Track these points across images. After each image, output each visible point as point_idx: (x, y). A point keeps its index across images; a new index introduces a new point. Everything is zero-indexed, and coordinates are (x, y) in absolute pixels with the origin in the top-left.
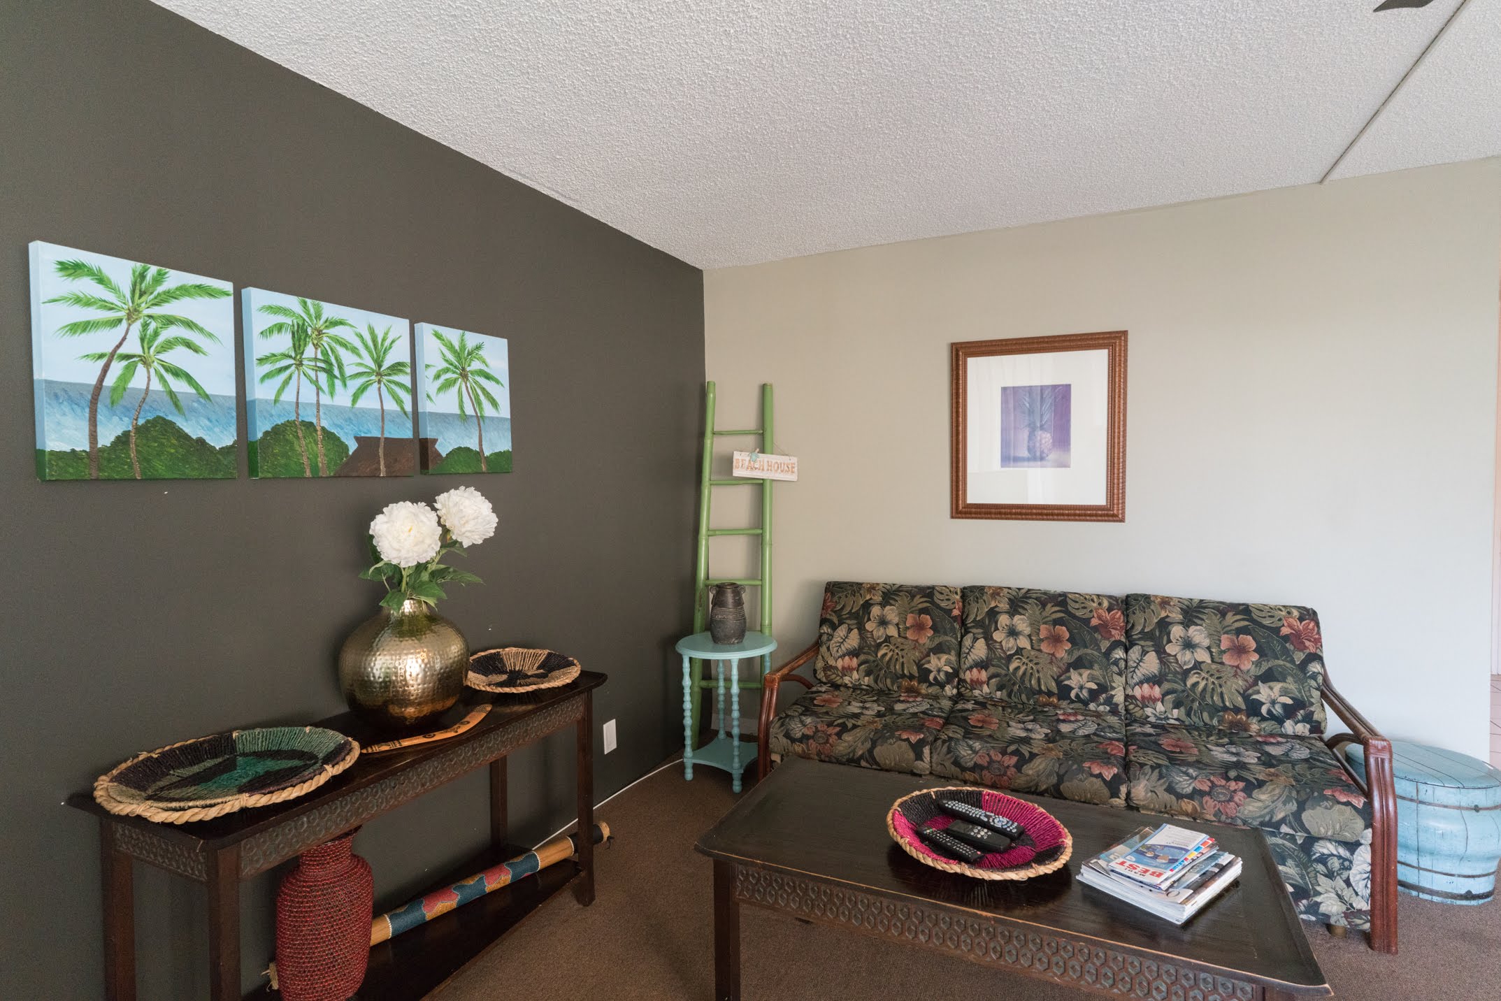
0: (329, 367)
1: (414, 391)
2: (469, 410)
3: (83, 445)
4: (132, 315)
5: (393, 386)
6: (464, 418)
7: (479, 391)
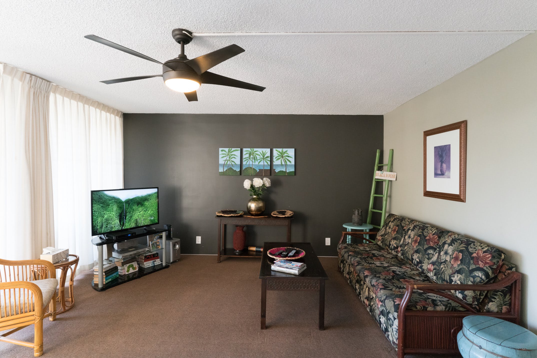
0: (255, 159)
1: (271, 161)
2: (283, 163)
4: (228, 155)
5: (266, 160)
6: (282, 165)
7: (286, 160)
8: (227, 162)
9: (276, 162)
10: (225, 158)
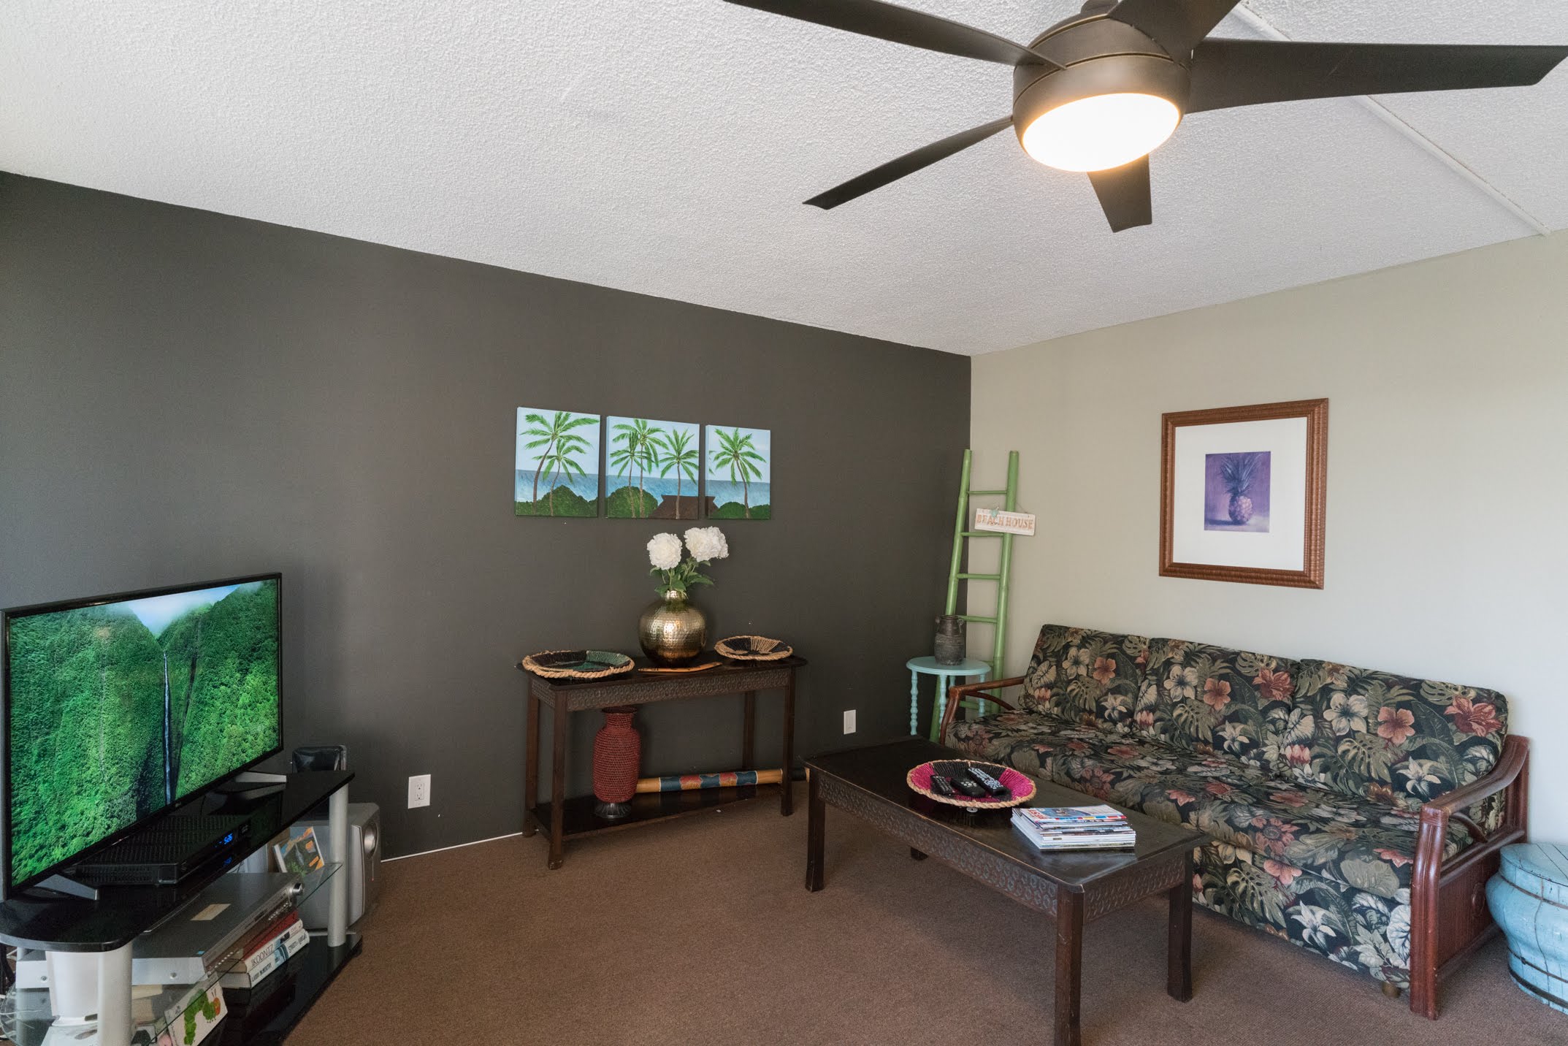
0: (649, 456)
1: (701, 468)
4: (553, 438)
5: (688, 466)
6: (734, 483)
7: (747, 466)
8: (552, 464)
9: (717, 473)
10: (542, 450)
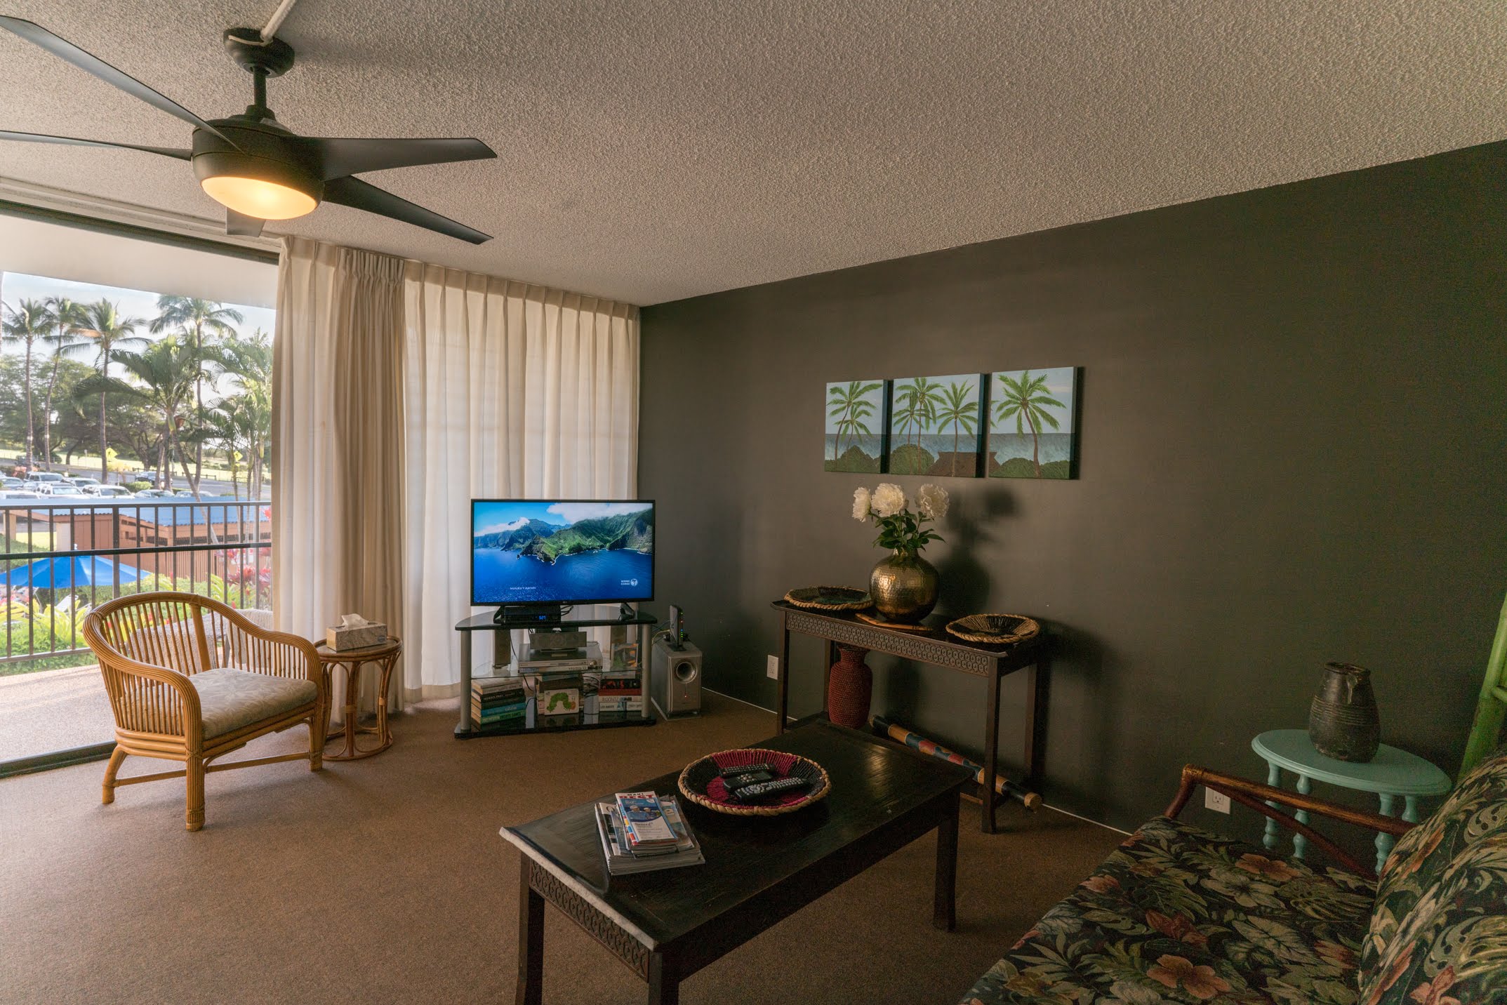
0: (928, 414)
1: (983, 421)
2: (1027, 429)
3: (833, 459)
4: (849, 403)
5: (967, 420)
7: (1038, 415)
8: (847, 427)
9: (1001, 425)
10: (840, 417)
